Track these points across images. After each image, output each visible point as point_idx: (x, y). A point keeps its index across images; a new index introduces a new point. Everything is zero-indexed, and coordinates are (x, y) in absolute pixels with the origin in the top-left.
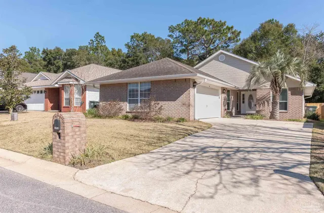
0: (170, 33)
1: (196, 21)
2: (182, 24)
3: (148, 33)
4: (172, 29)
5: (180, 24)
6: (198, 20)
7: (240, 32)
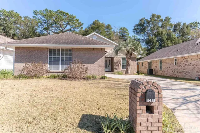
0: (35, 15)
1: (57, 11)
2: (43, 11)
3: (15, 12)
4: (36, 13)
5: (41, 11)
6: (58, 11)
7: (83, 24)
